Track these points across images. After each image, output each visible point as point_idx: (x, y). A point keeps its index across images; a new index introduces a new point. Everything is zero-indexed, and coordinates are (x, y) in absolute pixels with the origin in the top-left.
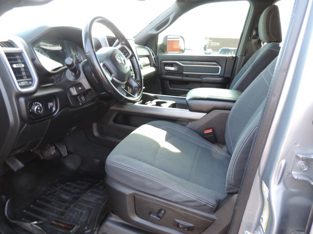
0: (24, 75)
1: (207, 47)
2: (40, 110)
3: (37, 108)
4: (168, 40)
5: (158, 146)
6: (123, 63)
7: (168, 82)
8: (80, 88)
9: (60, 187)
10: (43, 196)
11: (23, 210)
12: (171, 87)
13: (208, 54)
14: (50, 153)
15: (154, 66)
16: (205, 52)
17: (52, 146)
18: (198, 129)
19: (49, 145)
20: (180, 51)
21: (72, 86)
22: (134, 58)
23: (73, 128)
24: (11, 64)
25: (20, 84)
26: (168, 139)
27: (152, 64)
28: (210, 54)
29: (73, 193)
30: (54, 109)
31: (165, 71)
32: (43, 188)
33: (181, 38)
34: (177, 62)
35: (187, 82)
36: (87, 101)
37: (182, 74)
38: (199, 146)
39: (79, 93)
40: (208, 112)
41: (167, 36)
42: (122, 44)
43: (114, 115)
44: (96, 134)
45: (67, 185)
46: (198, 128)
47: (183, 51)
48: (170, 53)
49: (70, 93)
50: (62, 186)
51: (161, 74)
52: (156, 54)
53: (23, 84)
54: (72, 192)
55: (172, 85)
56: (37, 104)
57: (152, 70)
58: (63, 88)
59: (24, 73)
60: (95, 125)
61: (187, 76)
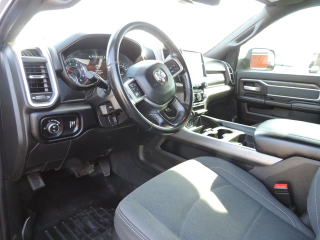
0: (46, 88)
1: (315, 63)
2: (56, 129)
3: (52, 127)
4: (253, 54)
5: (197, 196)
6: (164, 80)
7: (246, 104)
8: (110, 107)
9: (91, 211)
10: (71, 218)
11: (55, 226)
12: (249, 111)
13: (313, 72)
14: (87, 171)
15: (230, 84)
16: (310, 69)
17: (91, 165)
18: (266, 179)
19: (88, 162)
20: (268, 67)
21: (103, 104)
22: (186, 74)
23: (110, 150)
24: (28, 75)
25: (34, 98)
26: (215, 187)
27: (228, 82)
28: (316, 72)
29: (101, 223)
30: (76, 129)
31: (243, 91)
32: (74, 209)
33: (271, 52)
34: (260, 81)
35: (271, 107)
36: (120, 123)
37: (265, 97)
38: (262, 206)
39: (110, 112)
40: (285, 157)
41: (251, 50)
42: (173, 57)
43: (162, 141)
44: (142, 157)
45: (99, 211)
46: (266, 177)
47: (272, 67)
48: (254, 70)
49: (101, 112)
50: (94, 210)
51: (239, 94)
52: (234, 71)
53: (38, 97)
54: (101, 221)
55: (251, 108)
56: (54, 122)
57: (227, 88)
58: (91, 106)
59: (46, 86)
60: (141, 148)
61: (272, 99)
